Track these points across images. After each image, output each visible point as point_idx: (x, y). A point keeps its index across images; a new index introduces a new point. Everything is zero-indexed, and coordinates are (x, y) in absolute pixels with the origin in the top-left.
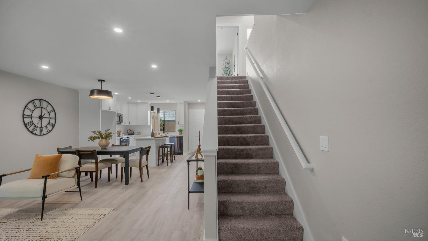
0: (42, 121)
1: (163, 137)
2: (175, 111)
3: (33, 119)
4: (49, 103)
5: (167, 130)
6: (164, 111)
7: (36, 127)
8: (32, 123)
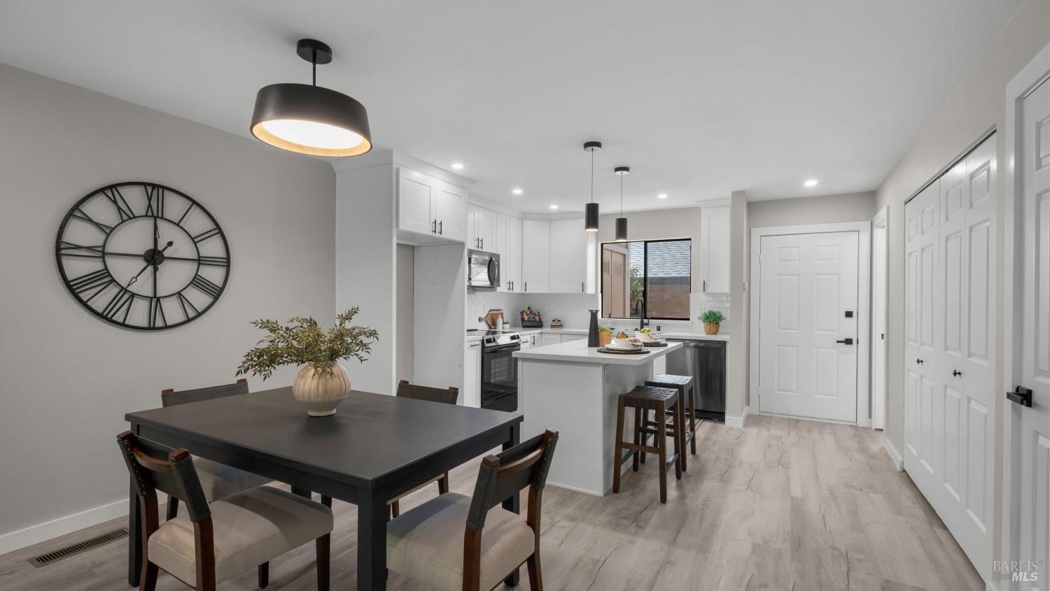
0: (156, 270)
1: (637, 352)
2: (690, 239)
3: (109, 261)
4: (194, 202)
5: (654, 315)
6: (646, 243)
7: (130, 296)
8: (104, 277)
